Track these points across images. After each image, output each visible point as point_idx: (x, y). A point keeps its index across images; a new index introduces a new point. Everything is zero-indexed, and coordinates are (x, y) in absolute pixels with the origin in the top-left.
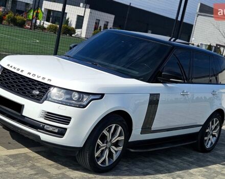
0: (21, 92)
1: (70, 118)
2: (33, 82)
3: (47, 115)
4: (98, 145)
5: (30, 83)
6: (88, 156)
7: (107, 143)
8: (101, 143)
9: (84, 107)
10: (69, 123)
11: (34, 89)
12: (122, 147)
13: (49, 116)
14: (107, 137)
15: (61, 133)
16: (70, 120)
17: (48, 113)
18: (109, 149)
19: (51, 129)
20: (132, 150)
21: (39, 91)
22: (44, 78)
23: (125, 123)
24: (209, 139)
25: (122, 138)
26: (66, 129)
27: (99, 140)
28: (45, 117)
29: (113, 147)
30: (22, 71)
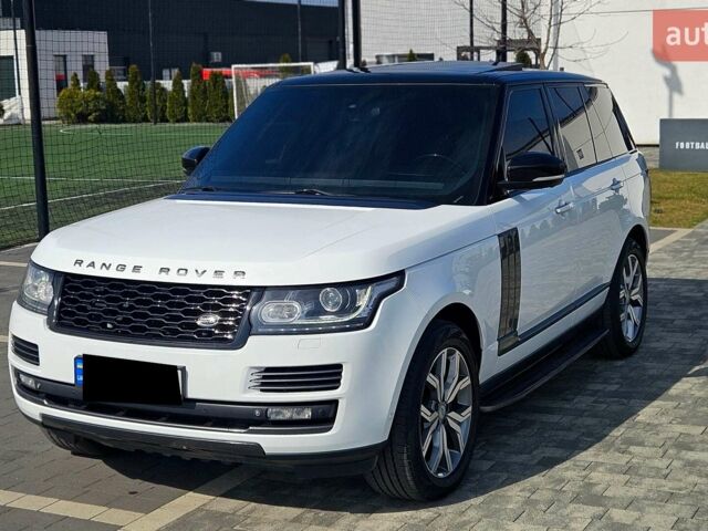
0: (156, 330)
1: (339, 366)
2: (188, 292)
3: (264, 377)
4: (424, 420)
5: (179, 298)
6: (406, 462)
7: (437, 410)
8: (429, 413)
9: (366, 322)
10: (338, 381)
11: (197, 314)
12: (470, 409)
13: (273, 377)
14: (435, 389)
15: (323, 417)
16: (340, 374)
17: (268, 369)
18: (445, 422)
19: (287, 414)
20: (488, 409)
21: (219, 314)
22: (218, 273)
23: (464, 336)
24: (629, 318)
25: (467, 381)
26: (335, 403)
27: (423, 408)
28: (263, 384)
29: (453, 414)
30: (136, 269)
